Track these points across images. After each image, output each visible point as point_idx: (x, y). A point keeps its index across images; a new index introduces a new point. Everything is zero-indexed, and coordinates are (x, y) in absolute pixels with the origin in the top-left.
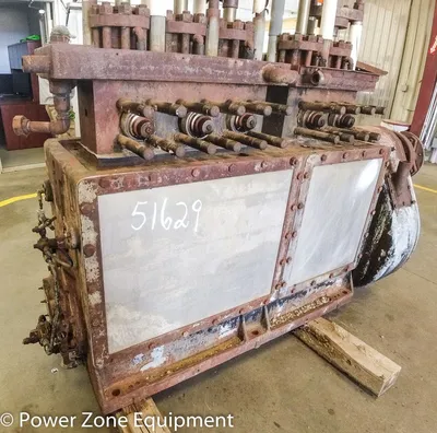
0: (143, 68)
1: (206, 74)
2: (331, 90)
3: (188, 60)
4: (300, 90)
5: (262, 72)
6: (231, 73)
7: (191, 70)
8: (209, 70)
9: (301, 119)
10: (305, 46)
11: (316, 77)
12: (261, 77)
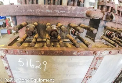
0: (28, 11)
1: (56, 13)
2: (118, 23)
3: (47, 7)
4: (106, 21)
5: (85, 12)
6: (69, 12)
7: (49, 11)
8: (58, 11)
9: (105, 33)
10: (108, 4)
11: (112, 17)
12: (85, 14)
